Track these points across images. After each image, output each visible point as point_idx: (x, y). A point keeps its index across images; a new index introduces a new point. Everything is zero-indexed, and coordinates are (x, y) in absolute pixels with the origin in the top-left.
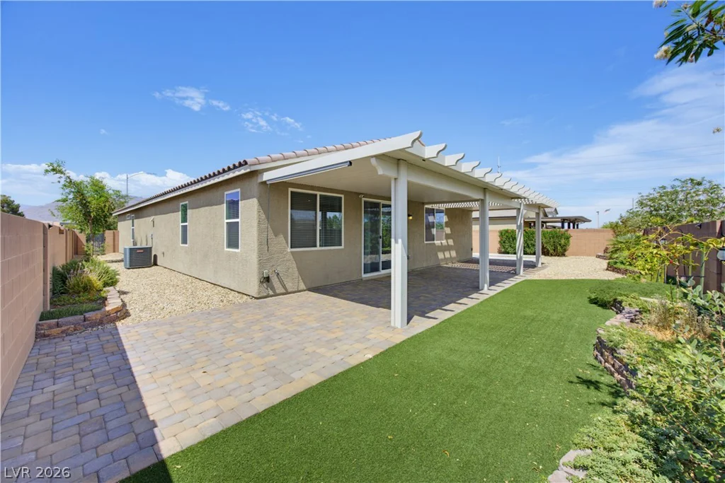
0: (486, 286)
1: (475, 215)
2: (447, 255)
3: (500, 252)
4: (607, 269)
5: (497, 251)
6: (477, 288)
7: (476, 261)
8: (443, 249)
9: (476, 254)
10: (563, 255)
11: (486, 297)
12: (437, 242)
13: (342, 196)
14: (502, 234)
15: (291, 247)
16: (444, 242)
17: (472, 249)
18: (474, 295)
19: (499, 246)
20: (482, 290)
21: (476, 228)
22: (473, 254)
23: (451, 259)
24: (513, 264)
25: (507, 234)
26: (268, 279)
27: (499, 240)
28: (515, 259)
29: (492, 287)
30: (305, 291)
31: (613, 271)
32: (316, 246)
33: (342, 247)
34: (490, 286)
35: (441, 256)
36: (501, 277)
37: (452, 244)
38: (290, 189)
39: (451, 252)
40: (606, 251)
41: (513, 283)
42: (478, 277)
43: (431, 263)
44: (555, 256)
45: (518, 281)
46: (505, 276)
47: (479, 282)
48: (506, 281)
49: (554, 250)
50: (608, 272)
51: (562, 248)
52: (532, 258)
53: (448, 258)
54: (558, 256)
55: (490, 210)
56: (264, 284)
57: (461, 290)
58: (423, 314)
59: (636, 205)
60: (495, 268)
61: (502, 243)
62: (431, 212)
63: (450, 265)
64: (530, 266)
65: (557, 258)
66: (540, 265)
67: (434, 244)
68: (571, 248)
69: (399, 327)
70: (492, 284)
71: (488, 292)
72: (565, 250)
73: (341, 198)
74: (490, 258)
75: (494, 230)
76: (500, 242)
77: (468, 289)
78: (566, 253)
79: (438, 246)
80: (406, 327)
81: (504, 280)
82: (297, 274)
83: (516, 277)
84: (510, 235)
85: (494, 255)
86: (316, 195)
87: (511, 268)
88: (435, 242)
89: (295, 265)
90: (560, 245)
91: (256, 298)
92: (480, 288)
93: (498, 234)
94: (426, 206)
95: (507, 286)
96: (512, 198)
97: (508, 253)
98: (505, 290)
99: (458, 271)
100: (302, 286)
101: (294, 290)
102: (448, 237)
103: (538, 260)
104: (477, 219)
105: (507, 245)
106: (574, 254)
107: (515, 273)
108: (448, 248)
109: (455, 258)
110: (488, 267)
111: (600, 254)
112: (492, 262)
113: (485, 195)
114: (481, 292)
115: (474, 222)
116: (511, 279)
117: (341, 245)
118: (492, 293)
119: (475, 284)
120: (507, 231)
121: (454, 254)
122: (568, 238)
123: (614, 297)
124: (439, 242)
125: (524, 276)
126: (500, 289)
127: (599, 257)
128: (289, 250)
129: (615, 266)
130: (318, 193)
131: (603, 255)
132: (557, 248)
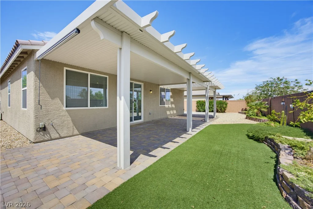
0: (190, 129)
1: (185, 93)
2: (172, 112)
3: (197, 111)
4: (246, 118)
5: (195, 110)
6: (185, 131)
7: (185, 115)
8: (169, 109)
9: (185, 112)
10: (224, 112)
11: (190, 136)
12: (166, 106)
13: (107, 77)
14: (198, 102)
15: (66, 107)
16: (170, 106)
17: (184, 110)
18: (184, 136)
19: (196, 108)
20: (188, 131)
21: (185, 100)
22: (184, 112)
23: (174, 115)
24: (204, 116)
25: (200, 102)
26: (44, 129)
27: (196, 105)
28: (205, 114)
29: (194, 130)
30: (78, 135)
31: (250, 119)
32: (87, 107)
33: (107, 107)
34: (193, 129)
35: (168, 113)
36: (198, 123)
37: (174, 107)
38: (65, 68)
39: (174, 111)
40: (242, 110)
41: (205, 127)
42: (186, 124)
43: (163, 117)
44: (221, 112)
45: (207, 125)
46: (200, 122)
47: (186, 126)
48: (201, 126)
49: (221, 110)
50: (247, 120)
51: (224, 109)
52: (212, 114)
53: (172, 114)
54: (222, 112)
55: (192, 90)
56: (41, 133)
57: (176, 132)
58: (147, 154)
59: (254, 89)
60: (195, 119)
61: (198, 107)
62: (163, 90)
63: (173, 117)
64: (211, 117)
65: (221, 113)
66: (215, 117)
67: (165, 106)
68: (227, 109)
69: (123, 168)
70: (193, 128)
71: (192, 133)
72: (225, 110)
73: (106, 78)
74: (193, 114)
75: (194, 101)
76: (197, 106)
77: (180, 131)
78: (226, 111)
79: (167, 108)
80: (129, 168)
81: (200, 125)
82: (71, 124)
83: (206, 123)
84: (201, 103)
85: (194, 113)
86: (87, 74)
87: (203, 118)
88: (165, 105)
89: (70, 119)
90: (223, 107)
91: (33, 143)
92: (187, 131)
93: (196, 103)
94: (161, 87)
95: (202, 129)
96: (204, 82)
97: (200, 111)
98: (201, 131)
99: (176, 121)
100: (76, 132)
101: (69, 135)
102: (172, 103)
103: (214, 114)
104: (186, 96)
105: (200, 108)
106: (229, 112)
107: (205, 121)
108: (172, 109)
109: (175, 114)
110: (191, 118)
111: (240, 112)
112: (194, 116)
113: (190, 77)
114: (187, 133)
115: (185, 98)
116: (203, 124)
117: (106, 106)
118: (194, 134)
119: (185, 128)
120: (200, 101)
121: (175, 112)
122: (226, 104)
123: (266, 136)
124: (168, 105)
125: (209, 123)
126: (198, 131)
127: (239, 113)
128: (65, 108)
129: (250, 117)
130: (89, 73)
131: (241, 112)
132: (222, 109)
